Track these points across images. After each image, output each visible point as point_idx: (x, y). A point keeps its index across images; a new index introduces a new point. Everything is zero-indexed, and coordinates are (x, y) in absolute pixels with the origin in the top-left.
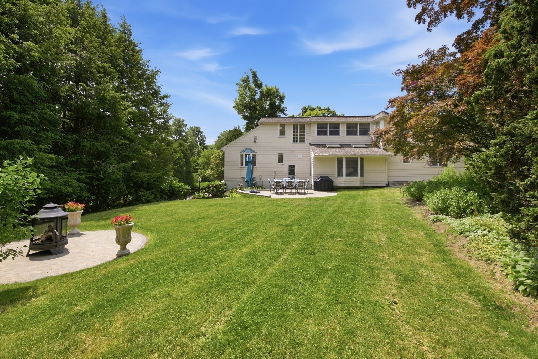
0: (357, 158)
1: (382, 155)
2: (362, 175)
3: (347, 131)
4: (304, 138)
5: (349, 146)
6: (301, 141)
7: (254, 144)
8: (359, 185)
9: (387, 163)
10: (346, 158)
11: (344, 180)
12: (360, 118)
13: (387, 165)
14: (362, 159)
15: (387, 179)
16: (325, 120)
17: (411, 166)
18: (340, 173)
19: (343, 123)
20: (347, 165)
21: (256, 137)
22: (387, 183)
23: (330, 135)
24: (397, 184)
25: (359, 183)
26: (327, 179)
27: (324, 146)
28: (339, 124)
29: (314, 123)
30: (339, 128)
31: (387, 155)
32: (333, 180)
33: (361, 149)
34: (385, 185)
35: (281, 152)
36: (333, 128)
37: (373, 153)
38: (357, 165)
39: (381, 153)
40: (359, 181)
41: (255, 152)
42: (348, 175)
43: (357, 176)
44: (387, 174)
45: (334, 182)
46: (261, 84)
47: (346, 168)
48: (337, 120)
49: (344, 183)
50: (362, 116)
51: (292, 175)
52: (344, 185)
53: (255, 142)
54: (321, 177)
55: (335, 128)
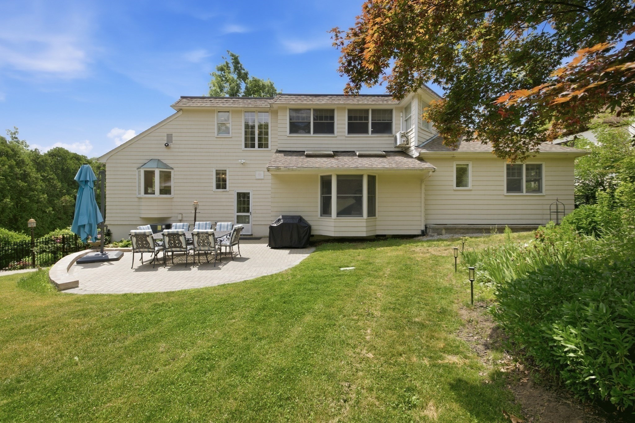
0: (361, 176)
1: (414, 169)
2: (372, 212)
3: (349, 124)
4: (267, 139)
5: (351, 153)
6: (260, 146)
7: (165, 149)
8: (364, 234)
9: (423, 187)
10: (338, 176)
11: (333, 224)
12: (373, 98)
13: (423, 191)
14: (372, 180)
15: (423, 219)
16: (305, 102)
17: (472, 193)
18: (326, 210)
19: (341, 109)
20: (339, 191)
21: (170, 137)
22: (423, 228)
23: (315, 132)
24: (444, 231)
25: (365, 229)
26: (296, 221)
27: (300, 153)
28: (332, 111)
29: (283, 108)
30: (332, 118)
31: (422, 170)
32: (311, 223)
33: (372, 159)
34: (419, 233)
35: (221, 167)
36: (321, 118)
37: (394, 166)
38: (361, 191)
39: (411, 166)
40: (364, 224)
41: (166, 166)
42: (342, 212)
43: (360, 214)
44: (423, 210)
45: (313, 228)
46: (246, 74)
47: (338, 198)
48: (329, 102)
49: (333, 229)
50: (378, 96)
51: (244, 212)
52: (332, 234)
53: (167, 145)
54: (284, 217)
55: (326, 118)
